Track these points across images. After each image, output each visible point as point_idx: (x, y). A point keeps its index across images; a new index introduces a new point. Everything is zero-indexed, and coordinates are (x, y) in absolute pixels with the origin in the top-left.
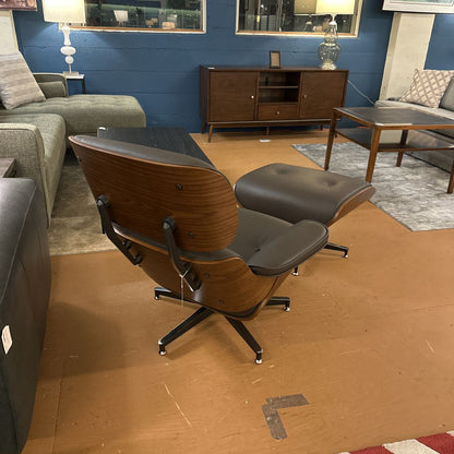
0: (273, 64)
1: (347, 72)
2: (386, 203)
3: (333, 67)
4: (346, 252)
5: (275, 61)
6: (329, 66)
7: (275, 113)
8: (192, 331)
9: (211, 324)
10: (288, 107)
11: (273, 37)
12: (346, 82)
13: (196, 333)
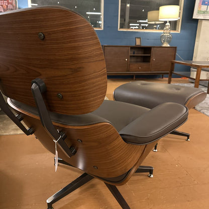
0: (137, 44)
1: (176, 48)
2: (206, 111)
3: (168, 46)
4: (188, 136)
5: (138, 43)
6: (166, 45)
7: (138, 68)
8: (77, 191)
9: (93, 186)
10: (145, 65)
11: (137, 32)
12: (175, 54)
13: (80, 193)
